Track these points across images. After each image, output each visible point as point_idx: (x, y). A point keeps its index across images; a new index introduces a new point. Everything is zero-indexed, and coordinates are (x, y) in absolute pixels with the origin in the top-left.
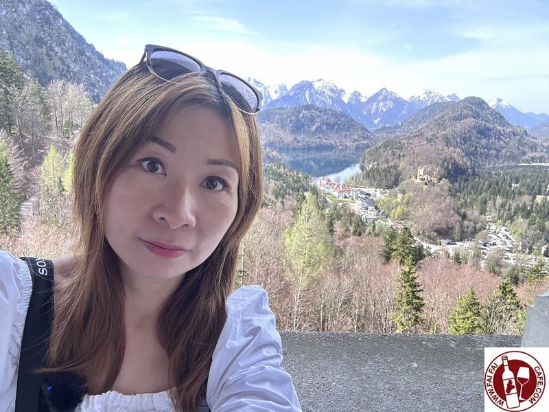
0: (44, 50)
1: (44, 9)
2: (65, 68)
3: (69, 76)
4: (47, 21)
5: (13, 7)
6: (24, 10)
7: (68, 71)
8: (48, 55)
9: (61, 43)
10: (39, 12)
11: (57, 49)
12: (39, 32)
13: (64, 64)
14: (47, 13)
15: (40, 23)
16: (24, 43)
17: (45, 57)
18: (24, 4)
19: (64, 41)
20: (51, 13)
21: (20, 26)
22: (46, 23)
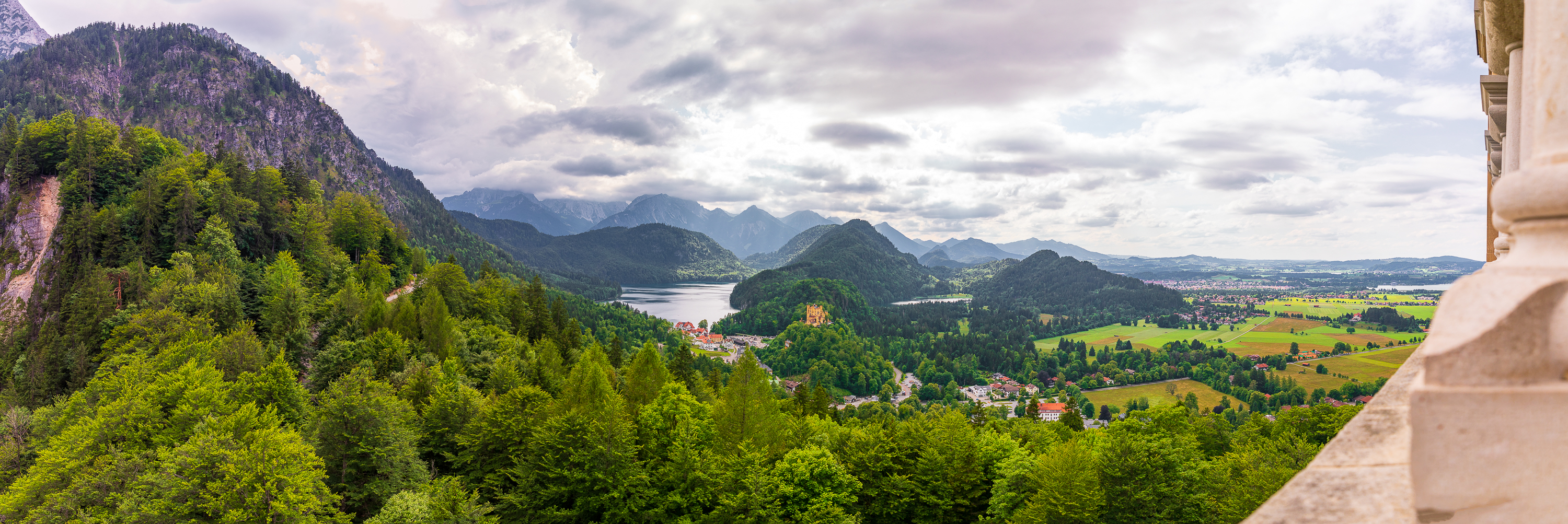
0: (320, 160)
1: (322, 115)
2: (342, 179)
3: (345, 189)
4: (325, 127)
5: (290, 116)
6: (302, 117)
7: (344, 183)
8: (323, 165)
9: (340, 150)
10: (317, 118)
11: (333, 157)
12: (316, 141)
13: (340, 174)
14: (327, 119)
15: (317, 130)
16: (298, 153)
17: (320, 167)
18: (302, 111)
19: (343, 148)
20: (330, 119)
21: (296, 135)
22: (325, 129)
